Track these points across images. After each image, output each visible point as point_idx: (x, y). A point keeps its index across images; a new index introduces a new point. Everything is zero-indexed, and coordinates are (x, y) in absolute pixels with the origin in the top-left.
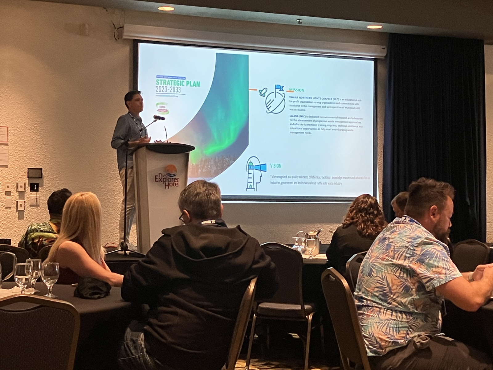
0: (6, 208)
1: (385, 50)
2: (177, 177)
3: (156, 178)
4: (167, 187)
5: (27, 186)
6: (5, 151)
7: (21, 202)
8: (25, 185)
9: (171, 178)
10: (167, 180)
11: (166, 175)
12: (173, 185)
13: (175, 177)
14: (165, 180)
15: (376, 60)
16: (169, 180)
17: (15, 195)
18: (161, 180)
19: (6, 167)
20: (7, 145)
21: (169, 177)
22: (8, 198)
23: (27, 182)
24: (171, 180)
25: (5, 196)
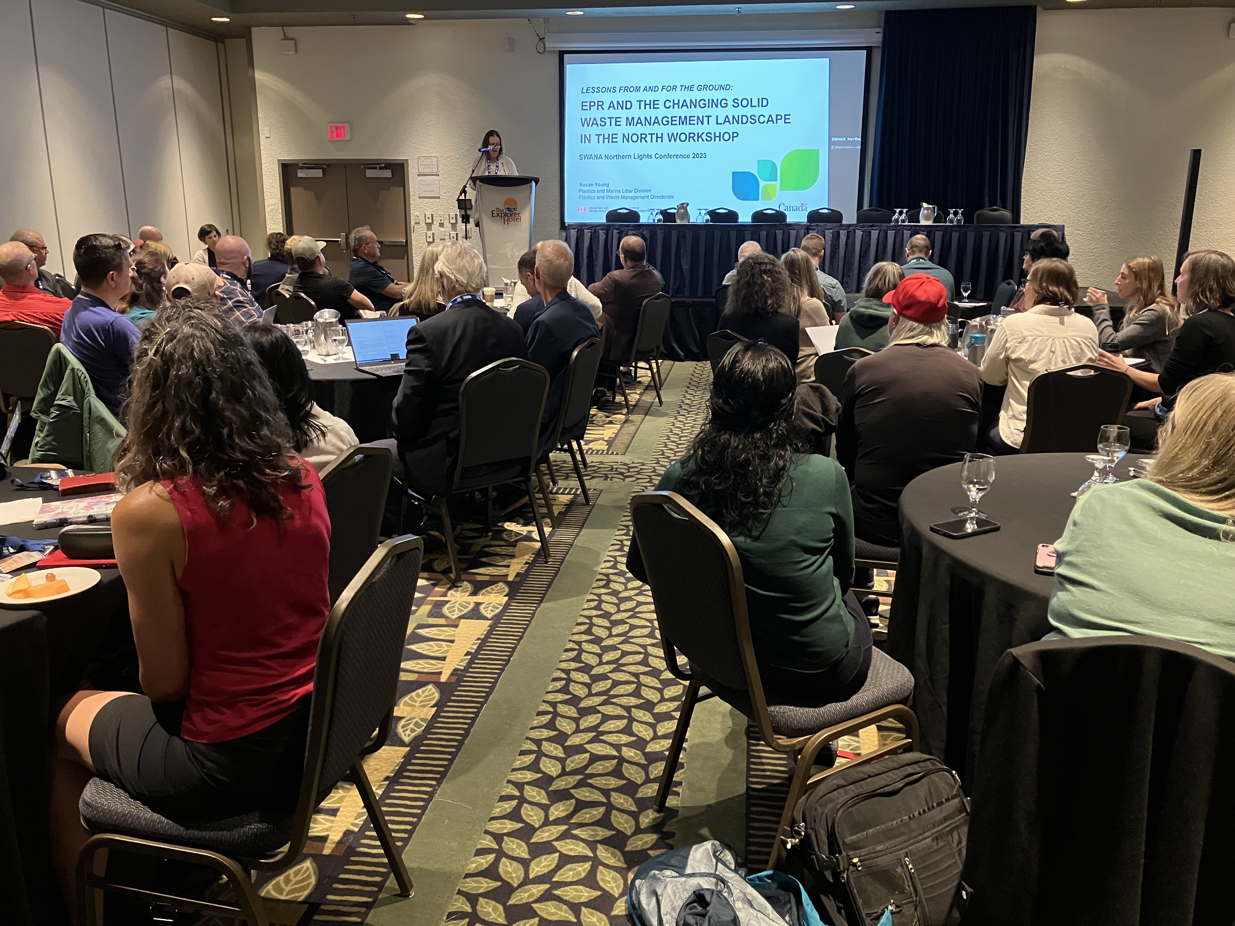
0: (441, 239)
1: (881, 34)
2: (517, 212)
3: (492, 213)
4: (506, 222)
5: (458, 217)
6: (438, 182)
7: (453, 234)
8: (456, 215)
9: (511, 213)
10: (506, 215)
11: (505, 210)
12: (513, 220)
13: (515, 212)
14: (503, 215)
15: (869, 50)
16: (509, 215)
17: (448, 227)
18: (498, 215)
19: (439, 198)
20: (438, 175)
21: (508, 212)
22: (442, 229)
23: (458, 213)
24: (511, 215)
25: (439, 228)
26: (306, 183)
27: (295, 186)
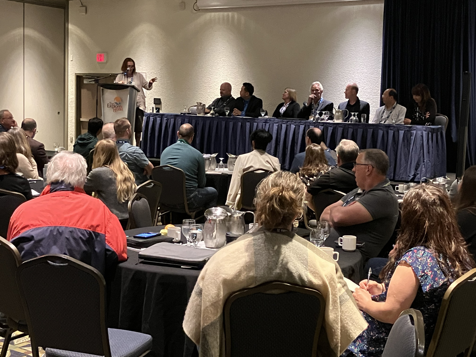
3: (108, 105)
4: (115, 111)
8: (153, 108)
9: (118, 105)
10: (115, 107)
11: (115, 104)
12: (119, 109)
13: (120, 105)
14: (113, 107)
16: (116, 107)
18: (111, 106)
21: (116, 105)
26: (88, 86)
27: (84, 88)
